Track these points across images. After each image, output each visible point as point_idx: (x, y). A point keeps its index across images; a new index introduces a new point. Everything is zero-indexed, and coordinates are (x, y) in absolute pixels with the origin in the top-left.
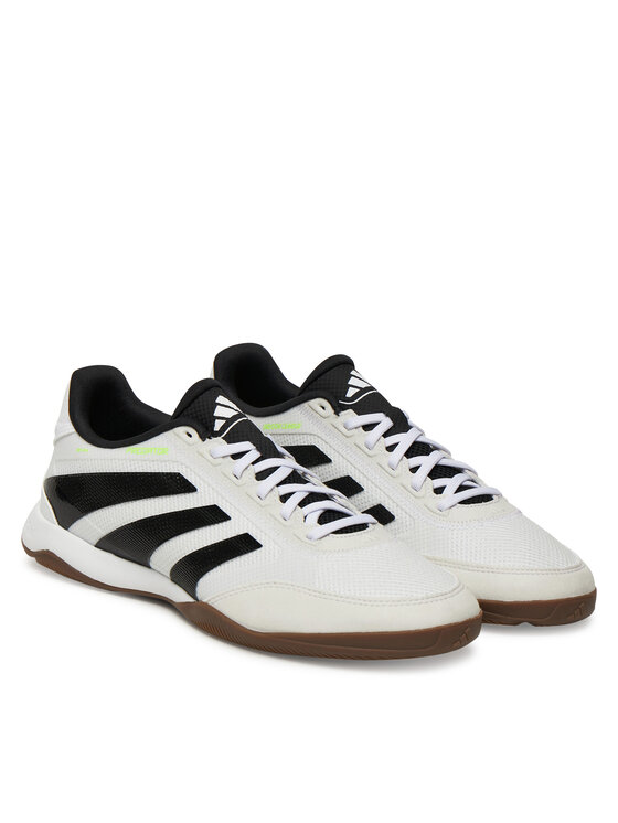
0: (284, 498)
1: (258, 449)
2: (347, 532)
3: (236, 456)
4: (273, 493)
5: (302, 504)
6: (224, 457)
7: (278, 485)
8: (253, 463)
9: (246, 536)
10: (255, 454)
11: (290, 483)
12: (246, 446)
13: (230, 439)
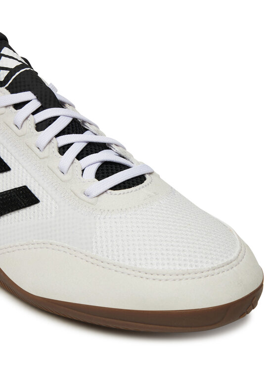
0: (63, 150)
1: (39, 98)
2: (125, 188)
3: (18, 106)
4: (52, 144)
5: (80, 157)
6: (6, 107)
7: (57, 136)
8: (34, 113)
9: (25, 189)
10: (36, 104)
11: (69, 133)
12: (27, 95)
13: (13, 89)
